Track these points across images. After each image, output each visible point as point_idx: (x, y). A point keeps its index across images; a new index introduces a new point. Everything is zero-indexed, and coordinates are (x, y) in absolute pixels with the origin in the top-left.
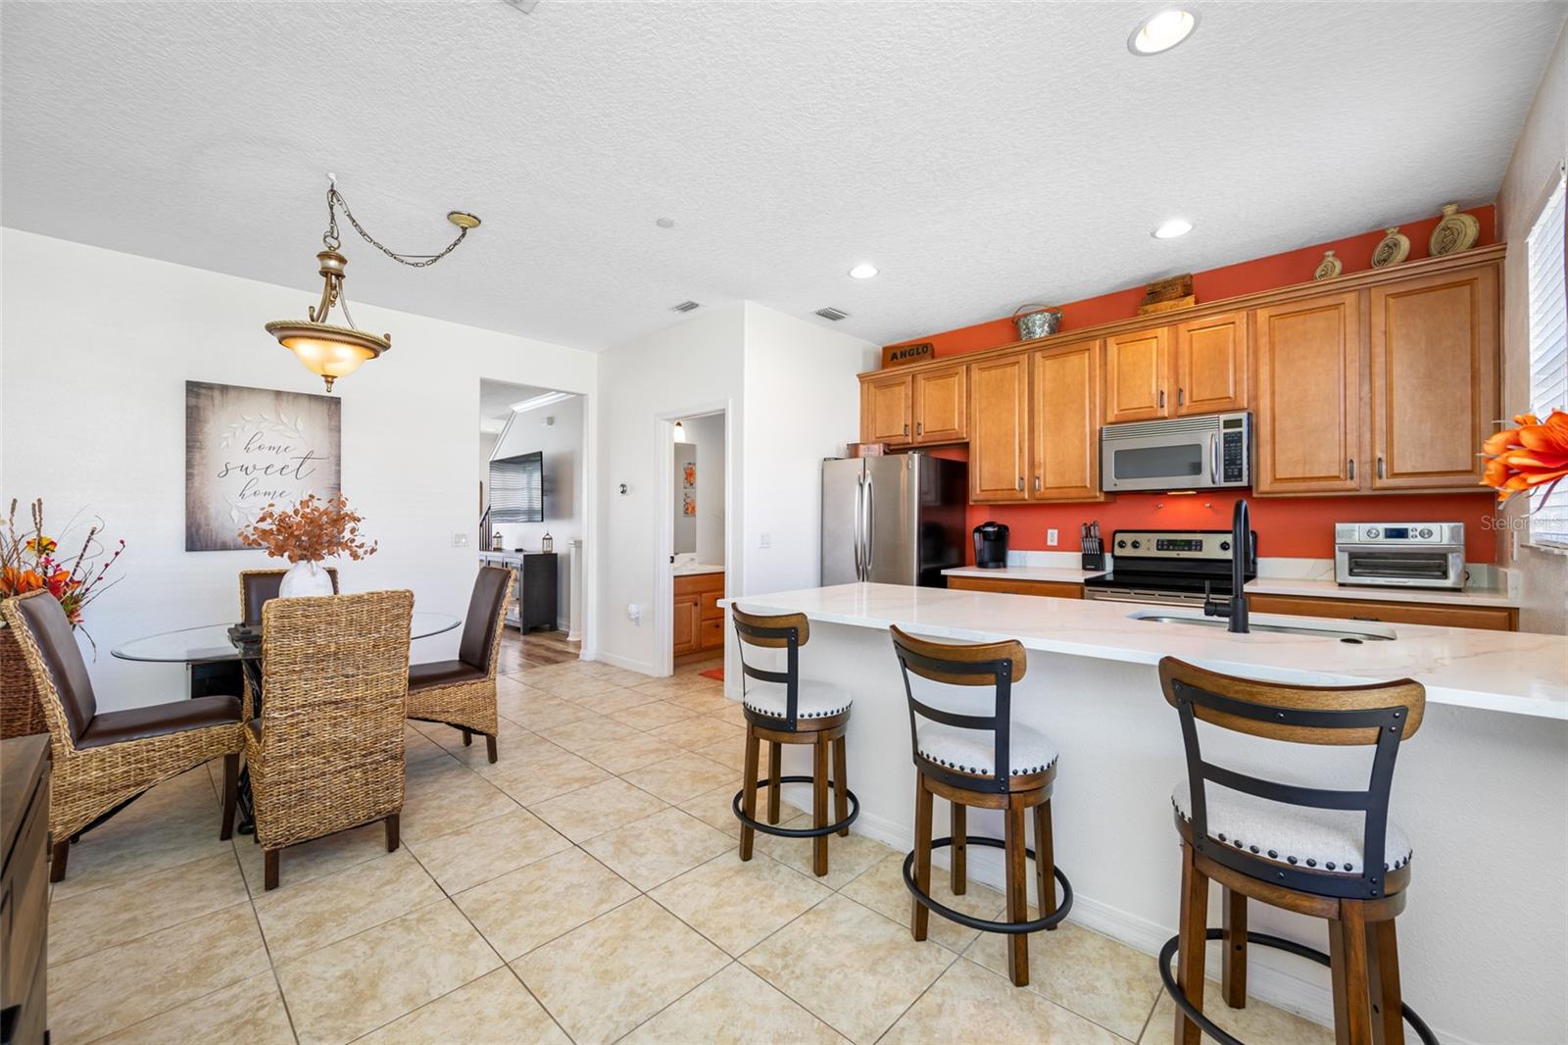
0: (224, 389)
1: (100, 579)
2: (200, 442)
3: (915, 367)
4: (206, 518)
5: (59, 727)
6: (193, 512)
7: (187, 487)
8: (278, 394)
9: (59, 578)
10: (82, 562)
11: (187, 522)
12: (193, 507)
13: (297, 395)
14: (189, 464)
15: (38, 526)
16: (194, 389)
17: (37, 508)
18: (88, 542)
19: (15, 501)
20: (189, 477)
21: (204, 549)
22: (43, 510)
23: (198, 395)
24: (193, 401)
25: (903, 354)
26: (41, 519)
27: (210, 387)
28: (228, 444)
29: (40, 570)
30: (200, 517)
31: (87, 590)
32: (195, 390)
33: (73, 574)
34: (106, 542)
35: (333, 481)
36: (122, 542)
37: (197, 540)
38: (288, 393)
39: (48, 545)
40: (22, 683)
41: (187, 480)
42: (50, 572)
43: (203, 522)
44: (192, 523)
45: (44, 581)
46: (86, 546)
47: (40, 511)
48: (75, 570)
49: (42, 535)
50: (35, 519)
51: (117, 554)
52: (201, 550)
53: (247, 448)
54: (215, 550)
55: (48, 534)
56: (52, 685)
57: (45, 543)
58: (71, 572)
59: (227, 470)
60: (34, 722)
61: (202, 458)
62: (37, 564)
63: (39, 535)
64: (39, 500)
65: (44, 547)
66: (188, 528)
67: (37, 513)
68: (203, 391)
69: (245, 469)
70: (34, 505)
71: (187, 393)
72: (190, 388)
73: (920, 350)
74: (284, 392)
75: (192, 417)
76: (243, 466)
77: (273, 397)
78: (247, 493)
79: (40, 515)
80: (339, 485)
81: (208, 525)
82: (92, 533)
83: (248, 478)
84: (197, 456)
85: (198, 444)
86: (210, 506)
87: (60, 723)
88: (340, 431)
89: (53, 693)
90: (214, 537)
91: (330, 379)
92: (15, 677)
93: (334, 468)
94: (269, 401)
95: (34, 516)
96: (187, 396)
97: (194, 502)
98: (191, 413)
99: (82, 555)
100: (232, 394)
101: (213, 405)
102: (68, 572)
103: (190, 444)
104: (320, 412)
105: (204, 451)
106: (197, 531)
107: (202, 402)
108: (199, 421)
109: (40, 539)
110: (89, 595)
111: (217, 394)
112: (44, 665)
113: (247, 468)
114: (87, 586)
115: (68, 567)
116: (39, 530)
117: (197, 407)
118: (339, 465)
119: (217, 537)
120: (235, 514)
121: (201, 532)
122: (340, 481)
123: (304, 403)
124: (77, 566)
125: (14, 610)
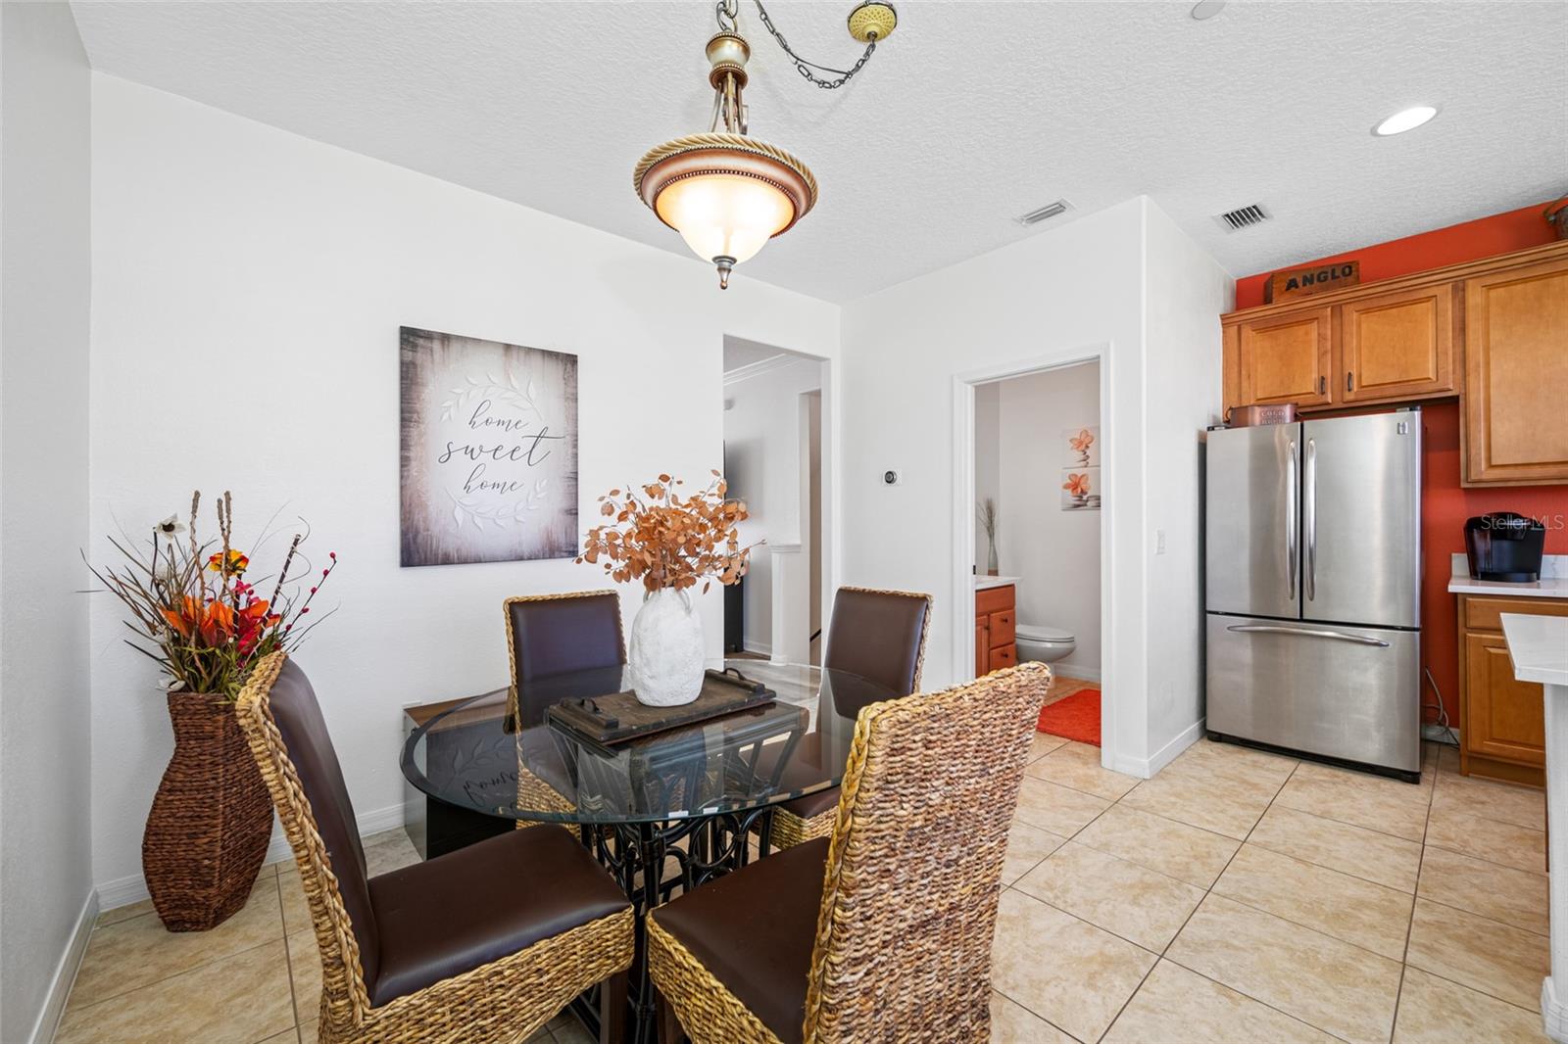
0: (445, 338)
1: (305, 611)
2: (418, 413)
3: (1342, 294)
4: (425, 520)
5: (343, 964)
6: (410, 512)
7: (402, 477)
8: (508, 347)
9: (255, 612)
10: (283, 586)
11: (401, 525)
12: (410, 505)
13: (530, 350)
14: (404, 445)
15: (226, 533)
16: (410, 337)
17: (225, 505)
18: (290, 556)
19: (197, 494)
20: (404, 462)
21: (425, 562)
22: (232, 508)
23: (414, 347)
24: (409, 356)
25: (1307, 280)
26: (230, 522)
27: (429, 336)
28: (450, 416)
29: (228, 601)
30: (418, 518)
31: (289, 627)
32: (411, 339)
33: (272, 605)
34: (312, 556)
35: (570, 468)
36: (333, 556)
37: (415, 552)
38: (519, 347)
39: (237, 561)
40: (208, 776)
41: (402, 466)
42: (243, 606)
43: (421, 526)
44: (408, 529)
45: (235, 615)
46: (288, 562)
47: (228, 511)
48: (274, 599)
49: (232, 547)
50: (222, 523)
51: (326, 573)
52: (420, 565)
53: (472, 423)
54: (436, 564)
55: (238, 546)
56: (331, 875)
57: (234, 559)
58: (270, 602)
59: (450, 453)
60: (226, 837)
61: (421, 435)
62: (224, 591)
63: (226, 547)
64: (227, 494)
65: (232, 564)
66: (404, 534)
67: (225, 514)
68: (421, 341)
69: (469, 451)
70: (220, 502)
71: (401, 344)
72: (405, 336)
73: (1338, 273)
74: (514, 346)
75: (407, 378)
76: (467, 447)
77: (501, 351)
78: (473, 484)
79: (228, 517)
80: (577, 473)
81: (428, 530)
82: (295, 543)
83: (475, 463)
84: (414, 432)
85: (415, 416)
86: (429, 503)
87: (347, 957)
88: (576, 400)
89: (333, 895)
90: (434, 547)
91: (726, 264)
92: (198, 765)
93: (570, 451)
94: (496, 357)
95: (221, 517)
96: (401, 348)
97: (410, 498)
98: (407, 372)
99: (283, 576)
100: (455, 347)
101: (433, 362)
102: (267, 602)
103: (407, 415)
104: (555, 370)
105: (422, 426)
106: (415, 537)
107: (420, 357)
108: (417, 384)
109: (228, 552)
110: (293, 636)
111: (436, 345)
112: (316, 835)
113: (472, 450)
114: (287, 621)
115: (264, 593)
116: (227, 539)
117: (414, 364)
118: (576, 446)
119: (438, 548)
120: (459, 515)
121: (420, 539)
122: (577, 469)
123: (537, 359)
124: (277, 592)
125: (262, 719)
